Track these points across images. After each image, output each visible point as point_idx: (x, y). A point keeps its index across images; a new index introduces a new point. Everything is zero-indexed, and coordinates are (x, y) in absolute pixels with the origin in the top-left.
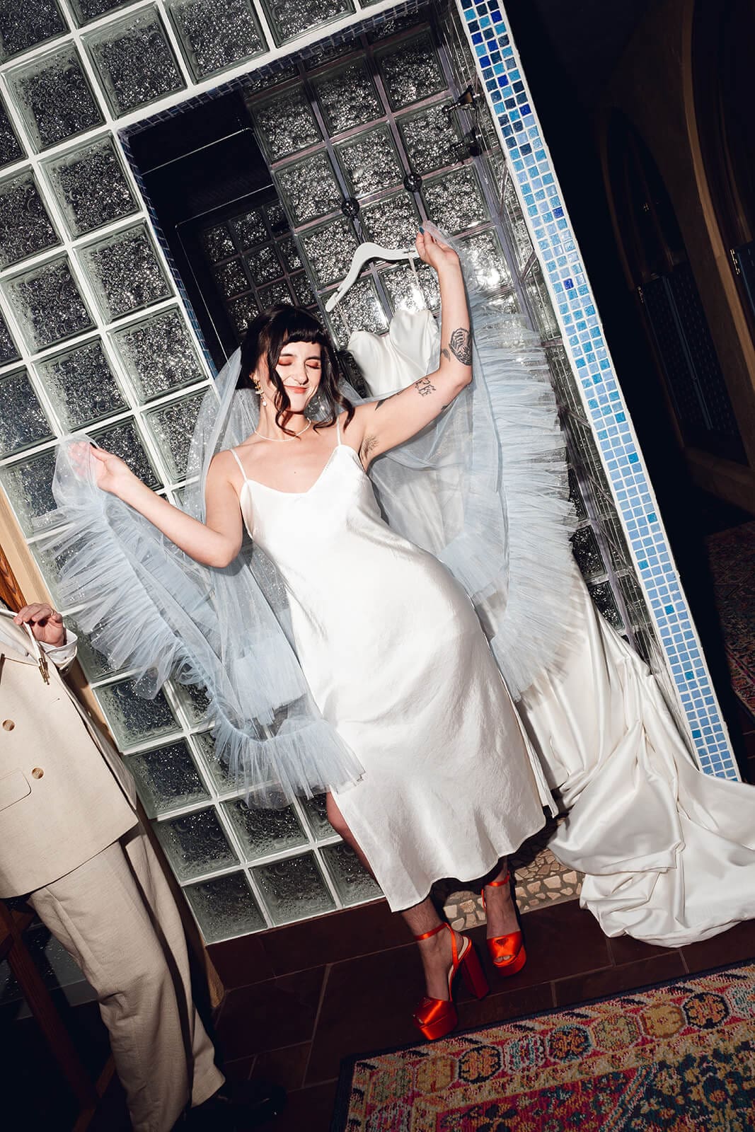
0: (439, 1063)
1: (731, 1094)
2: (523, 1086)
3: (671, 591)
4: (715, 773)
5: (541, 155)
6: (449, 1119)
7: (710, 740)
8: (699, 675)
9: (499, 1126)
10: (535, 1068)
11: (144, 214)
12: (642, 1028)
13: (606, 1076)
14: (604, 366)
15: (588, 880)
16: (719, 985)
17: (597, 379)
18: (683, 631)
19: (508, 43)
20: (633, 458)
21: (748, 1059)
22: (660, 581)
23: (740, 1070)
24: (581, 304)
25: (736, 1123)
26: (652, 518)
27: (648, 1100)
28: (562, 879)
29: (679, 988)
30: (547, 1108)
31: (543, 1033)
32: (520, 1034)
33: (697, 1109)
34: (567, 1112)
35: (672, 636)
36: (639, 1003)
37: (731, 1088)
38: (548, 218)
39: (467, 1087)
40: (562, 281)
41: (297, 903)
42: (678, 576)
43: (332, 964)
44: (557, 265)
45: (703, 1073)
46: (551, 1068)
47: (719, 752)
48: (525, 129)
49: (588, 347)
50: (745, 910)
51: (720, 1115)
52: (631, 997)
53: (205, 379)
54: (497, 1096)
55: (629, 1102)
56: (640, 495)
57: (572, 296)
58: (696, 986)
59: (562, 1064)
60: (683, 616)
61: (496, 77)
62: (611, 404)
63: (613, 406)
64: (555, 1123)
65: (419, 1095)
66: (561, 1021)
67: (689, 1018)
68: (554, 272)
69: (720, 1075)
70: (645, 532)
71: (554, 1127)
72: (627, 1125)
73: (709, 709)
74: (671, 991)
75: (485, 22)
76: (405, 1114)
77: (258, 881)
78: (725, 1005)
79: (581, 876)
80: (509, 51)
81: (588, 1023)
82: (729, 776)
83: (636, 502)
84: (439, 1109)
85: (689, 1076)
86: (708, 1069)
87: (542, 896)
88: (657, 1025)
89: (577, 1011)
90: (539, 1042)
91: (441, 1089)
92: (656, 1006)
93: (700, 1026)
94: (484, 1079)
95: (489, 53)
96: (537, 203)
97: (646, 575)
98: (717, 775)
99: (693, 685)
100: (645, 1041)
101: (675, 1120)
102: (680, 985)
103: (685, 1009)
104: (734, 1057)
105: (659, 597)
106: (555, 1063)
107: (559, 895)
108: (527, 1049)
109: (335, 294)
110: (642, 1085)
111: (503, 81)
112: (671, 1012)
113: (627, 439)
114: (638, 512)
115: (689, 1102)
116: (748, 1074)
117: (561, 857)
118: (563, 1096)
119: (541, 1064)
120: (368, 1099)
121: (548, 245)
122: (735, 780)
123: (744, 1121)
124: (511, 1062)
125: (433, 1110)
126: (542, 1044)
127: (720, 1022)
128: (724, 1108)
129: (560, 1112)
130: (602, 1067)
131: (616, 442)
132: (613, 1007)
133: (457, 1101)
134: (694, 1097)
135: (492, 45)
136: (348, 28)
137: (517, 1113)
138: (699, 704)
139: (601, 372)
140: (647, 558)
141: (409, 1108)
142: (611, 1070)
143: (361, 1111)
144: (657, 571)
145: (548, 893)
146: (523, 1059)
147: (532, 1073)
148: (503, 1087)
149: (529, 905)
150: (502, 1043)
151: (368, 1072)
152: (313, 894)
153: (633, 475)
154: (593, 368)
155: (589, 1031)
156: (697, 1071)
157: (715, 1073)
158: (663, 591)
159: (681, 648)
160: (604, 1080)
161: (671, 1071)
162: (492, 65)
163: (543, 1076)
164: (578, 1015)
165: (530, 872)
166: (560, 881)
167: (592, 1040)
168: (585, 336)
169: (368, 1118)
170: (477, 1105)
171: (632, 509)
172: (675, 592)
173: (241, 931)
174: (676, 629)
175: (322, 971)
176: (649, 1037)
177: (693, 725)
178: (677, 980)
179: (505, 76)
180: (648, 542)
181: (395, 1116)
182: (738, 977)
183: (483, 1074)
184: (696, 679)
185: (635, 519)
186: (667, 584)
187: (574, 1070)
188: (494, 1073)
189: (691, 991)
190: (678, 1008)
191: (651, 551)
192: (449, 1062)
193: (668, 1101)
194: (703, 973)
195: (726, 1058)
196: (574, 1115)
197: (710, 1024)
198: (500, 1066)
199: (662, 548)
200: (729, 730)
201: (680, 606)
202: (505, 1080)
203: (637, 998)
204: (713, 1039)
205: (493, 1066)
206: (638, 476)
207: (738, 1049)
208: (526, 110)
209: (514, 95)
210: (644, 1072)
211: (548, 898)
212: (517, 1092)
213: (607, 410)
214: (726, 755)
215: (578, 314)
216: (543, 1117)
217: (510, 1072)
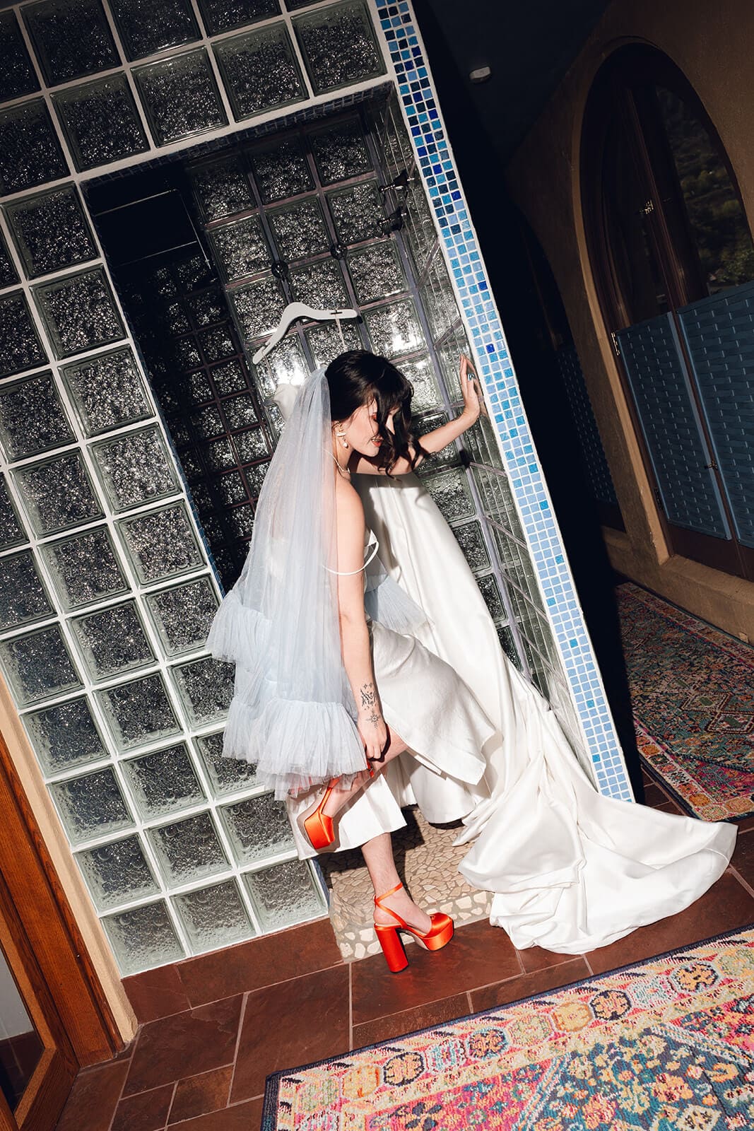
0: (363, 1070)
1: (637, 1073)
2: (446, 1084)
3: (575, 626)
4: (612, 794)
5: (469, 235)
6: (377, 1119)
7: (607, 764)
8: (598, 704)
9: (426, 1121)
10: (457, 1067)
11: (102, 260)
12: (554, 1025)
13: (524, 1069)
14: (520, 422)
15: (497, 899)
16: (622, 982)
17: (513, 433)
18: (585, 663)
19: (442, 137)
20: (544, 505)
21: (650, 1042)
23: (644, 1052)
24: (501, 367)
25: (643, 1096)
26: (559, 559)
27: (563, 1085)
28: (472, 899)
29: (586, 988)
30: (471, 1099)
31: (462, 1036)
32: (440, 1039)
33: (607, 1088)
34: (490, 1102)
35: (575, 667)
36: (550, 1003)
37: (637, 1068)
38: (473, 290)
39: (393, 1090)
40: (484, 345)
41: (217, 930)
42: (581, 613)
43: (250, 992)
44: (481, 331)
45: (611, 1057)
46: (472, 1066)
47: (615, 775)
48: (456, 212)
49: (506, 405)
50: (640, 917)
51: (629, 1090)
52: (542, 999)
54: (423, 1095)
55: (546, 1088)
56: (549, 539)
57: (493, 359)
58: (602, 984)
59: (482, 1062)
60: (586, 649)
61: (431, 165)
62: (525, 456)
63: (528, 458)
64: (479, 1113)
65: (347, 1101)
66: (477, 1025)
67: (595, 1012)
68: (478, 337)
69: (626, 1058)
70: (553, 572)
71: (478, 1116)
72: (545, 1108)
73: (607, 735)
74: (578, 991)
75: (423, 118)
76: (335, 1119)
77: (178, 909)
78: (627, 999)
79: (490, 895)
80: (443, 145)
81: (504, 1025)
82: (624, 797)
83: (545, 544)
84: (368, 1111)
85: (599, 1061)
86: (616, 1054)
88: (567, 1021)
89: (492, 1015)
90: (459, 1045)
91: (368, 1094)
92: (566, 1005)
93: (606, 1019)
94: (409, 1081)
95: (426, 145)
96: (465, 276)
97: (554, 611)
98: (614, 796)
99: (593, 712)
100: (557, 1036)
101: (588, 1099)
102: (587, 985)
103: (592, 1005)
104: (638, 1042)
105: (565, 632)
106: (476, 1062)
107: (470, 915)
108: (448, 1052)
109: (263, 348)
110: (557, 1073)
111: (438, 169)
112: (579, 1009)
113: (539, 487)
114: (548, 554)
115: (600, 1084)
116: (651, 1055)
117: (470, 880)
118: (484, 1089)
119: (462, 1063)
120: (295, 1109)
121: (473, 314)
122: (630, 801)
123: (650, 1094)
124: (434, 1064)
125: (361, 1114)
126: (462, 1046)
127: (623, 1014)
128: (632, 1085)
129: (483, 1103)
130: (520, 1061)
131: (529, 490)
132: (526, 1009)
133: (384, 1103)
134: (604, 1078)
135: (429, 138)
136: (301, 111)
137: (442, 1108)
138: (599, 730)
139: (517, 427)
140: (554, 596)
141: (338, 1114)
142: (528, 1063)
143: (289, 1121)
144: (563, 608)
145: (460, 914)
146: (445, 1061)
147: (454, 1073)
148: (428, 1086)
150: (424, 1049)
151: (294, 1085)
152: (233, 921)
153: (544, 520)
154: (510, 424)
155: (506, 1032)
156: (606, 1057)
157: (622, 1057)
158: (569, 625)
159: (584, 678)
160: (522, 1072)
161: (583, 1059)
162: (429, 155)
163: (464, 1074)
164: (494, 1019)
165: (442, 895)
166: (470, 901)
167: (509, 1039)
168: (504, 395)
170: (404, 1105)
171: (542, 551)
172: (578, 627)
173: (158, 962)
174: (579, 661)
175: (240, 998)
176: (561, 1032)
177: (594, 750)
178: (583, 981)
179: (439, 165)
180: (556, 581)
181: (324, 1122)
182: (638, 975)
183: (408, 1077)
184: (596, 707)
185: (545, 560)
186: (572, 620)
187: (494, 1065)
188: (418, 1075)
189: (597, 990)
190: (586, 1005)
191: (558, 590)
192: (374, 1070)
193: (582, 1085)
194: (606, 973)
195: (632, 1044)
196: (496, 1104)
197: (615, 1016)
198: (423, 1069)
199: (567, 586)
200: (625, 754)
201: (583, 640)
202: (429, 1080)
203: (547, 999)
204: (618, 1029)
205: (417, 1069)
206: (548, 521)
207: (641, 1036)
208: (456, 196)
209: (447, 182)
210: (558, 1062)
211: (460, 918)
212: (442, 1090)
213: (522, 461)
214: (621, 778)
215: (498, 376)
216: (467, 1109)
217: (433, 1073)
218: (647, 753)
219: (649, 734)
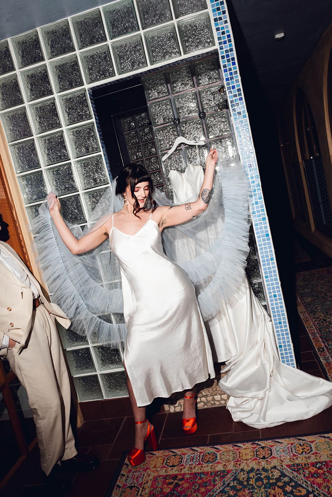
0: (159, 458)
1: (265, 483)
2: (188, 470)
3: (276, 288)
5: (245, 116)
6: (158, 478)
7: (285, 350)
8: (284, 323)
9: (176, 483)
10: (194, 465)
12: (238, 456)
13: (220, 471)
14: (260, 198)
15: (231, 398)
16: (271, 444)
17: (257, 203)
18: (279, 305)
19: (237, 73)
20: (267, 235)
21: (274, 472)
22: (273, 284)
23: (270, 476)
24: (254, 174)
25: (264, 494)
26: (272, 259)
27: (233, 482)
29: (256, 443)
30: (196, 479)
31: (201, 453)
32: (192, 452)
33: (250, 487)
34: (203, 482)
35: (275, 306)
36: (240, 447)
37: (265, 481)
39: (168, 468)
40: (247, 164)
41: (116, 390)
42: (280, 283)
43: (127, 417)
44: (246, 158)
45: (256, 475)
46: (201, 465)
47: (289, 355)
48: (240, 106)
49: (254, 191)
50: (288, 418)
51: (259, 490)
52: (237, 444)
53: (108, 184)
54: (178, 473)
55: (226, 481)
56: (268, 250)
57: (250, 170)
58: (262, 444)
59: (205, 465)
60: (280, 299)
61: (231, 86)
63: (262, 214)
64: (197, 485)
65: (149, 468)
66: (209, 449)
67: (256, 454)
68: (245, 160)
69: (262, 476)
70: (269, 264)
72: (223, 489)
73: (287, 337)
74: (253, 444)
75: (229, 65)
76: (142, 475)
77: (102, 380)
78: (271, 452)
80: (237, 77)
81: (218, 452)
83: (266, 252)
84: (155, 474)
85: (251, 475)
86: (259, 474)
87: (213, 402)
88: (244, 456)
89: (215, 447)
90: (198, 456)
91: (157, 467)
92: (245, 449)
93: (260, 458)
94: (175, 466)
95: (229, 77)
96: (241, 134)
97: (267, 281)
99: (281, 327)
100: (238, 461)
101: (241, 490)
102: (257, 442)
103: (256, 451)
104: (269, 471)
105: (272, 291)
106: (202, 464)
107: (219, 403)
108: (193, 458)
109: (166, 154)
110: (232, 476)
112: (250, 452)
113: (266, 227)
114: (267, 256)
115: (248, 484)
116: (273, 477)
118: (202, 476)
119: (197, 463)
120: (130, 467)
121: (243, 150)
123: (267, 493)
124: (186, 462)
125: (153, 475)
126: (199, 457)
127: (268, 458)
128: (261, 488)
129: (200, 481)
130: (220, 468)
131: (261, 228)
132: (230, 447)
133: (163, 473)
134: (251, 483)
135: (231, 74)
137: (184, 479)
138: (283, 335)
140: (268, 275)
141: (144, 473)
142: (223, 469)
143: (126, 471)
144: (272, 280)
146: (191, 461)
147: (193, 467)
148: (181, 470)
149: (207, 405)
150: (184, 454)
153: (267, 242)
154: (255, 199)
155: (218, 454)
156: (254, 474)
157: (261, 475)
158: (273, 288)
159: (278, 311)
160: (219, 472)
161: (245, 472)
162: (230, 81)
163: (197, 468)
165: (209, 392)
166: (220, 397)
167: (218, 458)
168: (254, 186)
169: (128, 474)
170: (170, 475)
171: (265, 255)
172: (278, 289)
173: (94, 399)
174: (277, 304)
175: (123, 419)
176: (240, 460)
177: (280, 343)
178: (256, 440)
179: (234, 86)
180: (270, 268)
181: (138, 475)
182: (279, 442)
183: (175, 464)
184: (283, 325)
185: (266, 259)
186: (275, 286)
187: (209, 467)
188: (179, 464)
189: (260, 445)
190: (254, 451)
191: (270, 272)
192: (163, 459)
193: (241, 483)
194: (266, 439)
195: (266, 471)
196: (205, 483)
197: (264, 458)
198: (181, 462)
199: (275, 271)
200: (294, 347)
201: (279, 295)
202: (182, 467)
203: (239, 445)
204: (263, 463)
205: (179, 462)
206: (269, 242)
207: (272, 468)
208: (241, 99)
209: (237, 93)
210: (235, 472)
211: (215, 404)
212: (186, 472)
213: (259, 215)
214: (291, 357)
215: (252, 178)
216: (193, 482)
217: (185, 465)
218: (317, 346)
219: (321, 337)
